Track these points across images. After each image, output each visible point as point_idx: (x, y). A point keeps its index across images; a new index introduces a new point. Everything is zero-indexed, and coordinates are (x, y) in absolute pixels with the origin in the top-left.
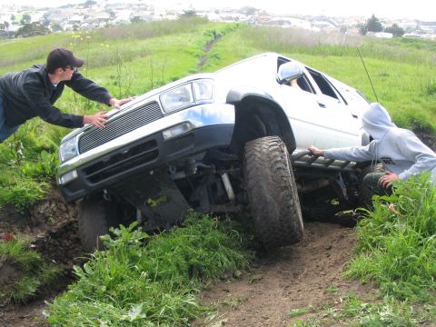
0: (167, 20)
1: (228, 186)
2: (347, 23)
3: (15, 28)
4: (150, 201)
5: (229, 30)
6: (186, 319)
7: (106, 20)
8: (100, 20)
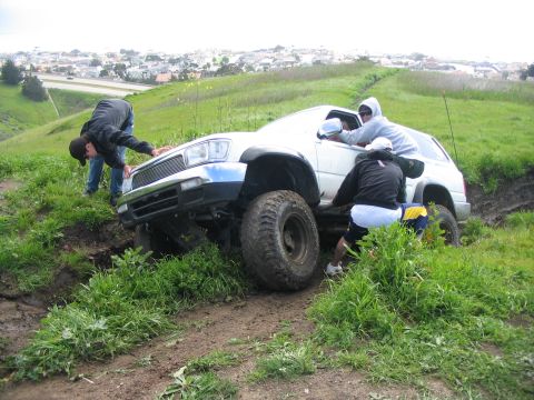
2: (509, 69)
3: (214, 69)
5: (390, 73)
6: (147, 335)
7: (292, 63)
8: (287, 63)
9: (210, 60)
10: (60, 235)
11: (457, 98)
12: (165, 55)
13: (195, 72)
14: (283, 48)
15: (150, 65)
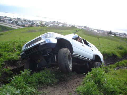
0: (69, 27)
1: (56, 59)
2: (105, 32)
3: (39, 25)
4: (38, 60)
5: (80, 30)
7: (57, 25)
8: (56, 25)
9: (38, 23)
10: (4, 63)
11: (95, 37)
12: (28, 20)
13: (34, 25)
14: (55, 22)
15: (24, 22)
